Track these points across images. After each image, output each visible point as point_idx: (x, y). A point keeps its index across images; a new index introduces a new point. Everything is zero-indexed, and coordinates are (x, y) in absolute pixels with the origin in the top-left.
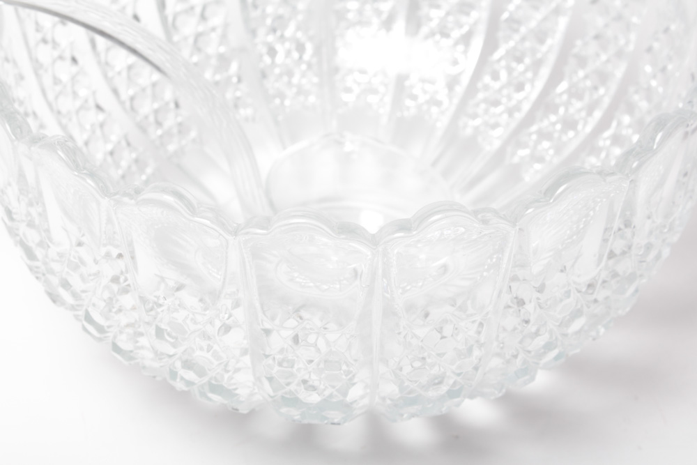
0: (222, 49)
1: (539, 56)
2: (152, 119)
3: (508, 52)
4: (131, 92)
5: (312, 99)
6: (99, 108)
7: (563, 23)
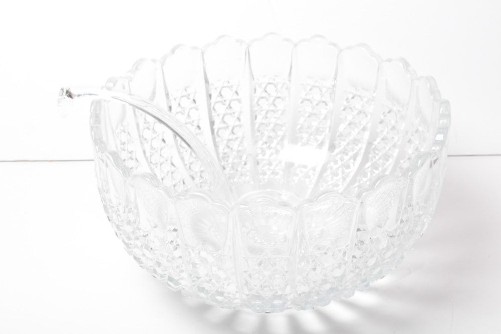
0: (240, 148)
1: (385, 166)
2: (199, 175)
3: (372, 165)
4: (191, 161)
5: (278, 177)
6: (172, 164)
7: (396, 151)
